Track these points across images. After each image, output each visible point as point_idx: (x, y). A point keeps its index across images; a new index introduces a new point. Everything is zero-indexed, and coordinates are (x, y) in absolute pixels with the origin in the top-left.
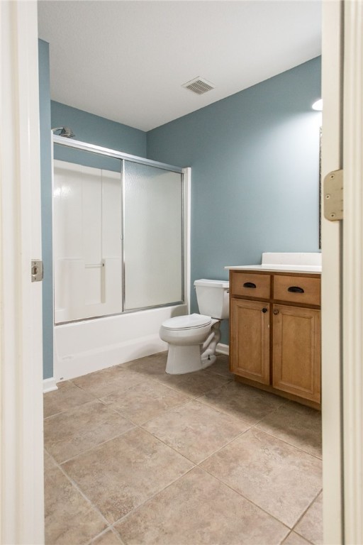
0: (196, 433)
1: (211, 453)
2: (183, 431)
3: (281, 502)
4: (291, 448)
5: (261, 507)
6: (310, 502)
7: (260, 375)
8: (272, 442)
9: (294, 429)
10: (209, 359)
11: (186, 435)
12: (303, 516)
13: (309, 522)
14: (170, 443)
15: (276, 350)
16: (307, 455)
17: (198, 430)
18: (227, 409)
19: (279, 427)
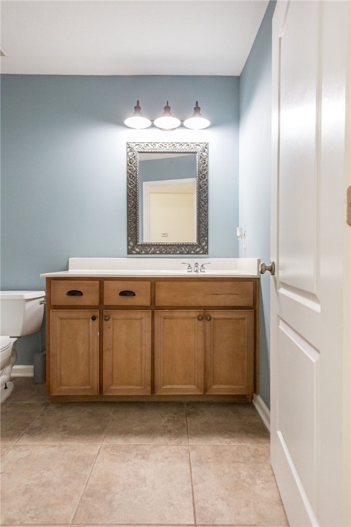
0: (43, 485)
1: (77, 500)
2: (24, 493)
3: (172, 505)
4: (147, 448)
5: (160, 523)
6: (191, 488)
7: (88, 387)
8: (128, 451)
9: (138, 428)
10: (6, 388)
11: (32, 496)
12: (194, 505)
13: (202, 508)
14: (15, 520)
15: (106, 356)
16: (162, 447)
17: (44, 480)
18: (63, 439)
19: (125, 433)
